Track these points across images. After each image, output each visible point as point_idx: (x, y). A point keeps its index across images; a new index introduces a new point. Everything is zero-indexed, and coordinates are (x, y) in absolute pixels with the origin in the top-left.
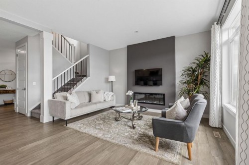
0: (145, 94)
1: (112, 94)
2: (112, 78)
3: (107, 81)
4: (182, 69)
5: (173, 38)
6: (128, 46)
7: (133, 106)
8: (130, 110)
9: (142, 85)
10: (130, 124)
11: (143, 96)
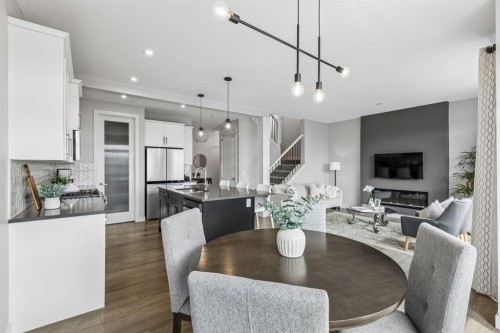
0: (392, 191)
1: (337, 189)
2: (336, 166)
3: (327, 168)
4: (459, 154)
5: (445, 105)
6: (362, 118)
7: (373, 205)
8: (371, 211)
9: (386, 178)
10: (371, 228)
11: (388, 195)
